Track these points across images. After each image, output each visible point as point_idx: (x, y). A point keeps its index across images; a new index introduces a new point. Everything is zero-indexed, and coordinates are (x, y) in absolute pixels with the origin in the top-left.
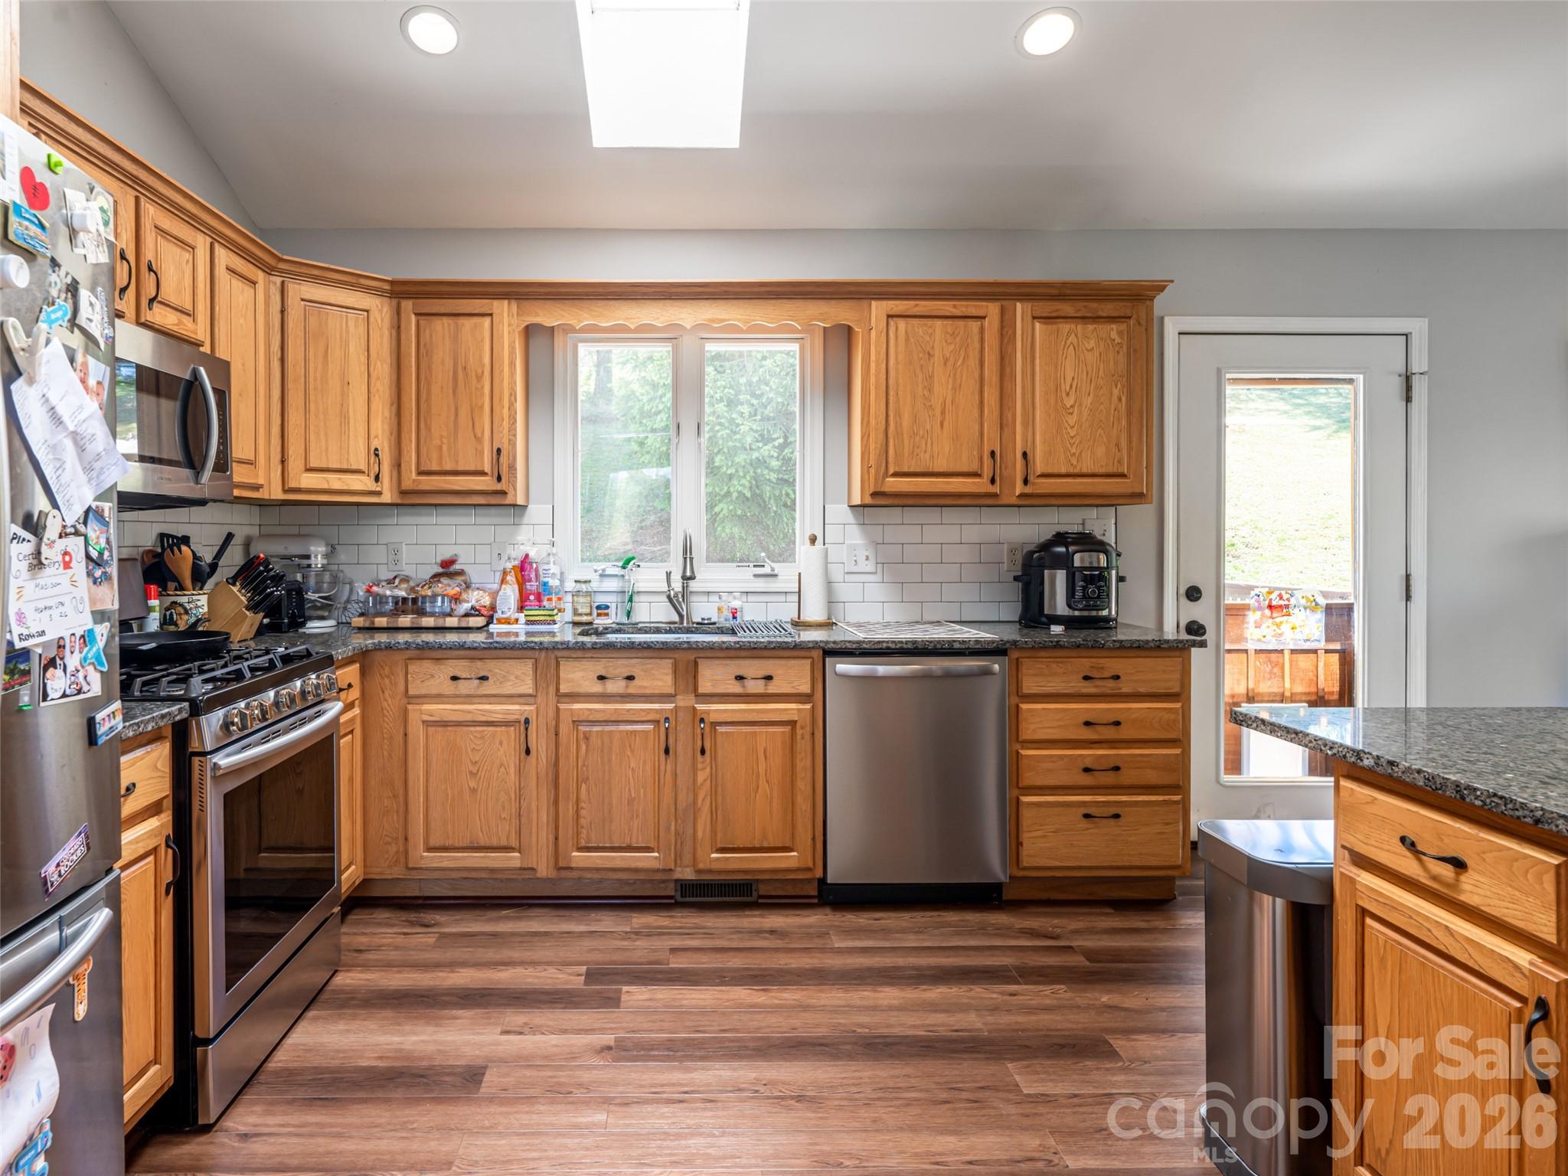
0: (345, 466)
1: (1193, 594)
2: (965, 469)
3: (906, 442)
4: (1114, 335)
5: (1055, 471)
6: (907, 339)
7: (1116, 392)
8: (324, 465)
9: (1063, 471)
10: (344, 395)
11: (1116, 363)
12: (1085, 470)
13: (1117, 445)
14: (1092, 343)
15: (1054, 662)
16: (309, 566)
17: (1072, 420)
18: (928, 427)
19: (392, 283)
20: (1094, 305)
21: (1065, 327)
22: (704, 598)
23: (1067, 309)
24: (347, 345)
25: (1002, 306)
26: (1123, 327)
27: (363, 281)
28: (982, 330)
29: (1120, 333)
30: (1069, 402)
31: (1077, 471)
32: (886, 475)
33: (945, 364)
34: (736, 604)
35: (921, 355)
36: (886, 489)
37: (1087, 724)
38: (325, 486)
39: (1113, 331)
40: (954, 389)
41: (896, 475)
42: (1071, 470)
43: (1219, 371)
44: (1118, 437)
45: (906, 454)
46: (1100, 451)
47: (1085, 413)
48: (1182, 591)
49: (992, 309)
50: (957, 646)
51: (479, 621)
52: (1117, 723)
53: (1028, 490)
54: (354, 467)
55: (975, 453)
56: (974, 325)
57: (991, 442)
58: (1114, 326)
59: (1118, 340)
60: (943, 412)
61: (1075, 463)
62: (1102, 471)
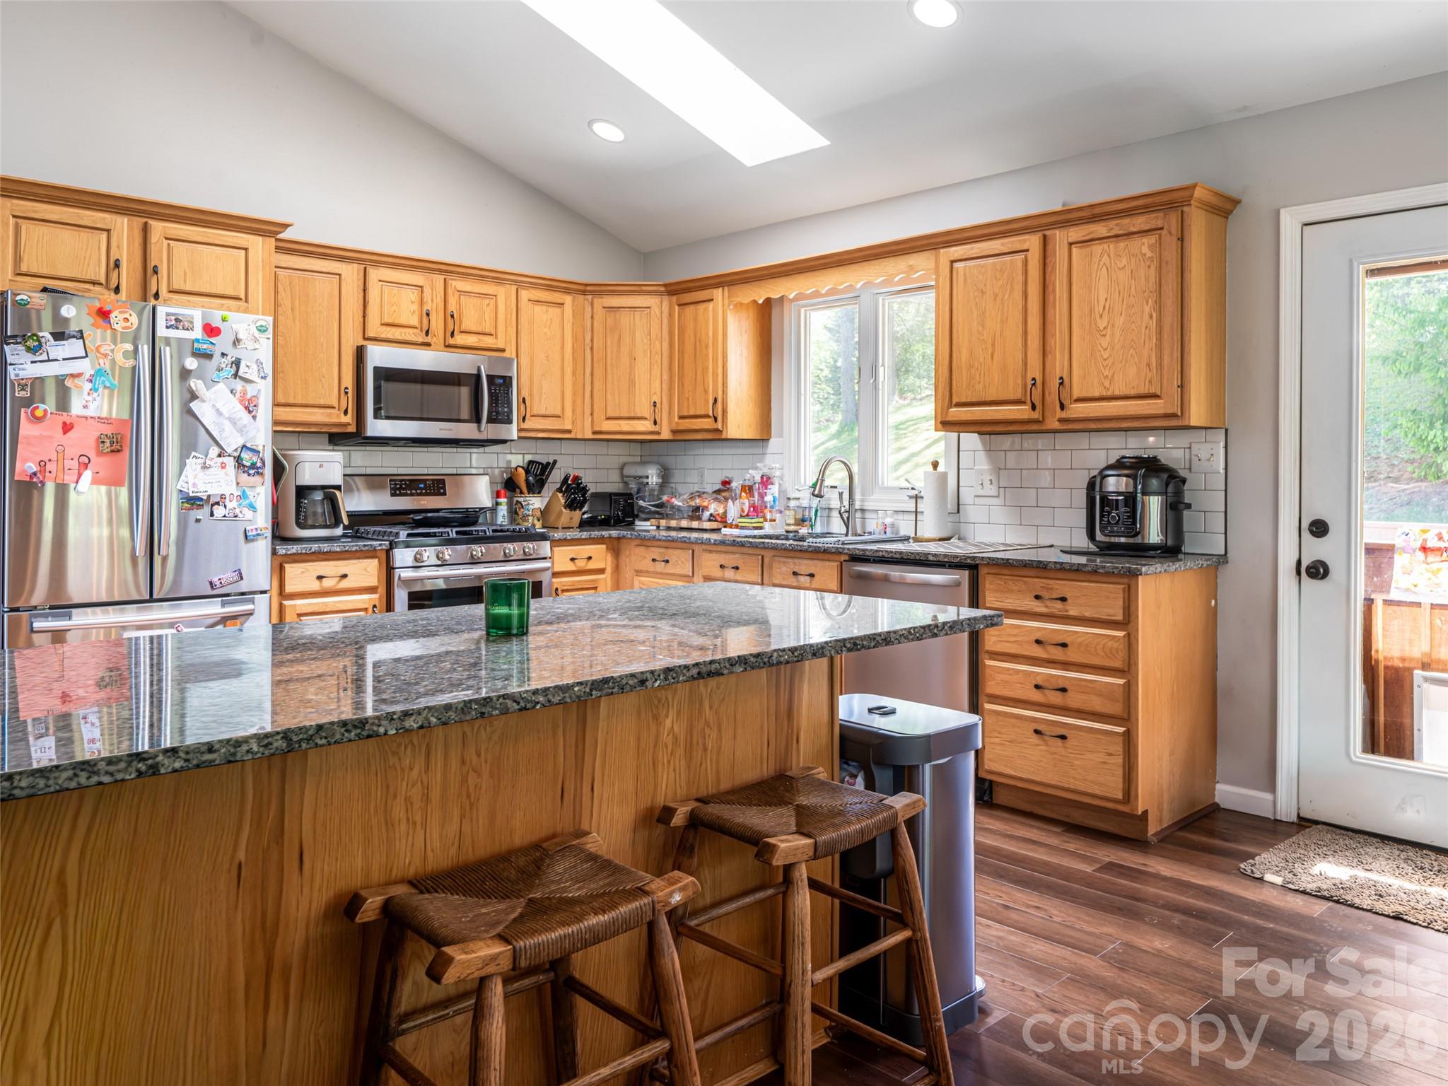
0: (632, 415)
1: (1319, 528)
2: (1011, 397)
3: (964, 373)
4: (1145, 249)
5: (1089, 395)
6: (965, 280)
7: (1147, 309)
8: (617, 415)
9: (1097, 394)
10: (632, 367)
11: (1147, 279)
12: (1117, 393)
13: (1148, 365)
14: (1124, 261)
15: (1012, 580)
16: (648, 483)
17: (1105, 342)
18: (981, 360)
19: (665, 285)
20: (1126, 221)
21: (1098, 248)
22: (874, 516)
23: (1100, 229)
24: (634, 333)
25: (1045, 236)
26: (1153, 239)
27: (644, 288)
28: (1026, 262)
29: (1150, 247)
30: (1102, 324)
31: (1109, 393)
32: (951, 405)
33: (995, 299)
34: (888, 521)
35: (976, 294)
36: (950, 418)
37: (1038, 642)
38: (618, 429)
39: (1144, 246)
40: (1002, 322)
41: (959, 405)
42: (1104, 394)
43: (1351, 261)
44: (1150, 357)
45: (964, 386)
46: (1132, 371)
47: (1118, 334)
48: (1305, 525)
49: (1032, 242)
50: (931, 558)
51: (714, 525)
52: (1064, 645)
53: (1064, 415)
54: (639, 415)
55: (1020, 382)
56: (1019, 258)
57: (1035, 371)
58: (1145, 240)
59: (1149, 254)
60: (993, 345)
61: (1107, 384)
62: (1133, 392)
